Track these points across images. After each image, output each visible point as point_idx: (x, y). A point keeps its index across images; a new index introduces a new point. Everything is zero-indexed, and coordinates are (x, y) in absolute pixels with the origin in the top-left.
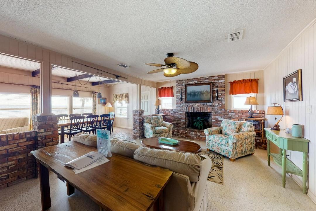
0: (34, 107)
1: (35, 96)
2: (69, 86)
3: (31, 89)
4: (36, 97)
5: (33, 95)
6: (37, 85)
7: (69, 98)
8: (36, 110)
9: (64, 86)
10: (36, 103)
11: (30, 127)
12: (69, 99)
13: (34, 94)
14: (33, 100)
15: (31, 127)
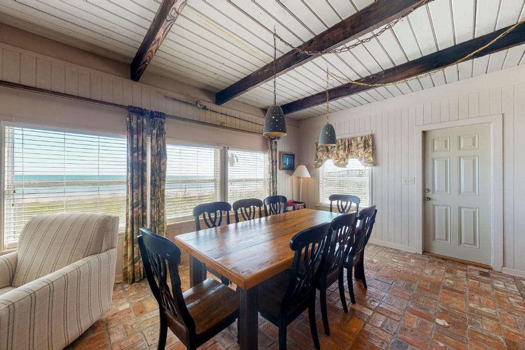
0: (135, 177)
1: (138, 140)
2: (219, 117)
3: (128, 119)
4: (140, 145)
5: (132, 137)
6: (143, 108)
7: (219, 151)
8: (140, 187)
9: (208, 117)
10: (143, 163)
11: (125, 243)
12: (219, 155)
13: (135, 136)
14: (132, 155)
15: (127, 243)
